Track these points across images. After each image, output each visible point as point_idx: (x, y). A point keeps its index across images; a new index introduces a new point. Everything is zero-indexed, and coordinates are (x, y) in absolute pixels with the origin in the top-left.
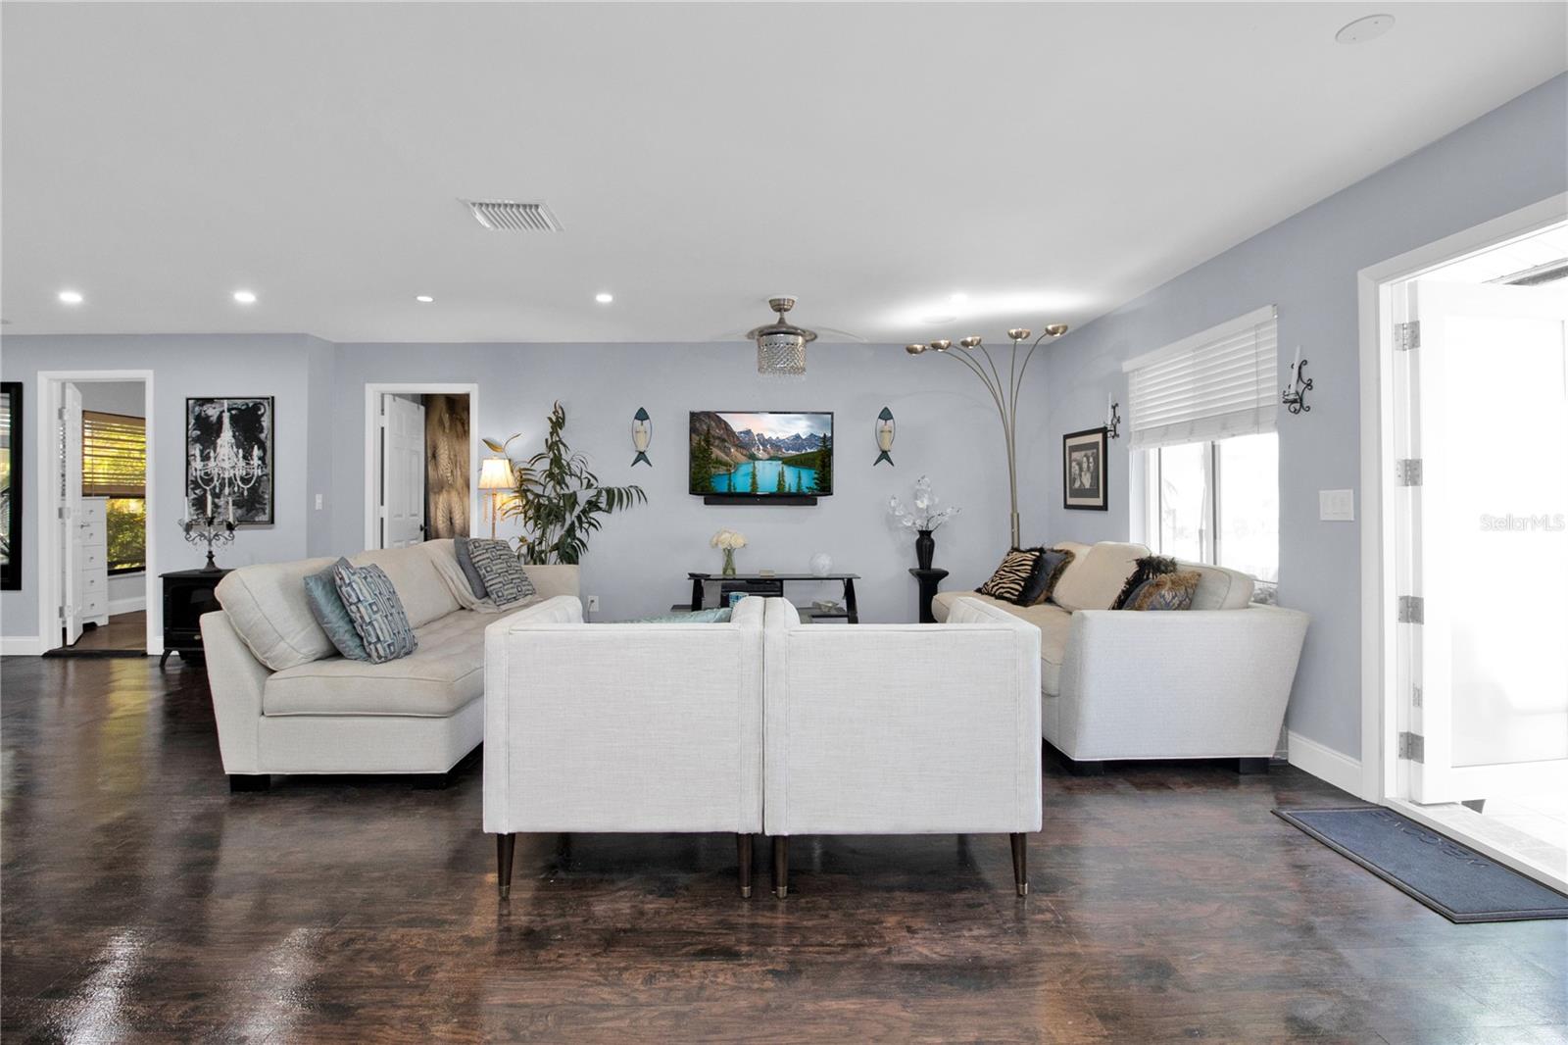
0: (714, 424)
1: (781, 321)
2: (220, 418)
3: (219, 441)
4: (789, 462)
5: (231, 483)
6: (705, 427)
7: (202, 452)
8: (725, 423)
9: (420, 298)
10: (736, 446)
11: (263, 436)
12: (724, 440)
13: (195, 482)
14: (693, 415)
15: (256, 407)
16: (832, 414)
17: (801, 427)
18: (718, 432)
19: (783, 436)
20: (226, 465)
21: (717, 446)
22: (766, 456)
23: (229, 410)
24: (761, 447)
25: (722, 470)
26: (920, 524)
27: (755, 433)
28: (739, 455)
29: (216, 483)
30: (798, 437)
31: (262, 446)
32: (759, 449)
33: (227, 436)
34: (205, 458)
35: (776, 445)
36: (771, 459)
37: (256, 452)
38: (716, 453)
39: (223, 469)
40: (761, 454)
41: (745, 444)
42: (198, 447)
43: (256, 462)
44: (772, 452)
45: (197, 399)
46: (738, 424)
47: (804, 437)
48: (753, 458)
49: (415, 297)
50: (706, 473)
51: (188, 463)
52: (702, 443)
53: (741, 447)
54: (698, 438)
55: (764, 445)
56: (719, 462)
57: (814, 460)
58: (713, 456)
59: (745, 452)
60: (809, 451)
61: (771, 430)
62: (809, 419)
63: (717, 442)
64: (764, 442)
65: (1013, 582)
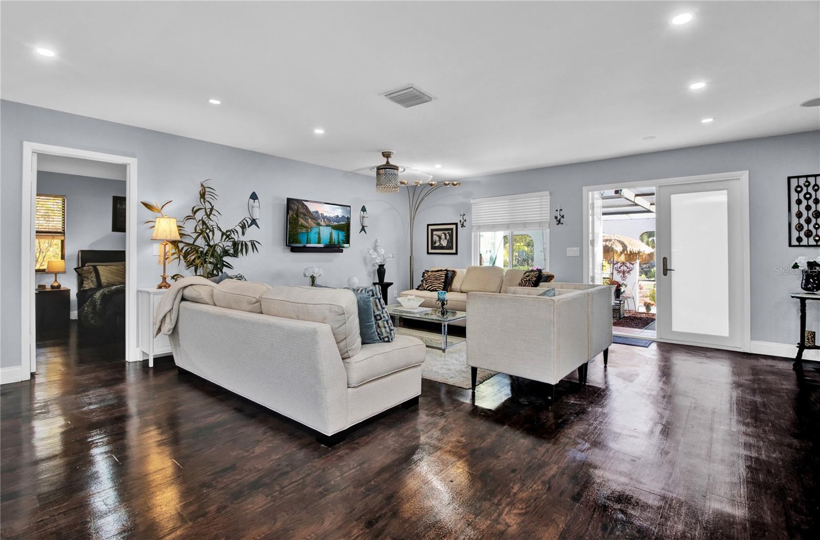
0: (300, 206)
4: (334, 228)
6: (296, 207)
8: (306, 207)
10: (311, 218)
12: (305, 215)
14: (289, 200)
16: (350, 207)
17: (338, 212)
18: (302, 210)
19: (332, 215)
21: (302, 218)
22: (325, 224)
24: (323, 220)
25: (304, 230)
27: (320, 213)
28: (312, 223)
30: (338, 216)
32: (321, 221)
35: (329, 219)
36: (327, 226)
38: (301, 221)
40: (322, 223)
41: (315, 217)
44: (327, 222)
46: (312, 208)
47: (340, 217)
48: (319, 225)
50: (296, 231)
52: (294, 215)
53: (314, 219)
54: (292, 213)
55: (324, 219)
56: (303, 226)
57: (344, 227)
58: (300, 223)
59: (315, 222)
60: (342, 223)
61: (327, 212)
62: (342, 209)
63: (302, 215)
64: (324, 218)
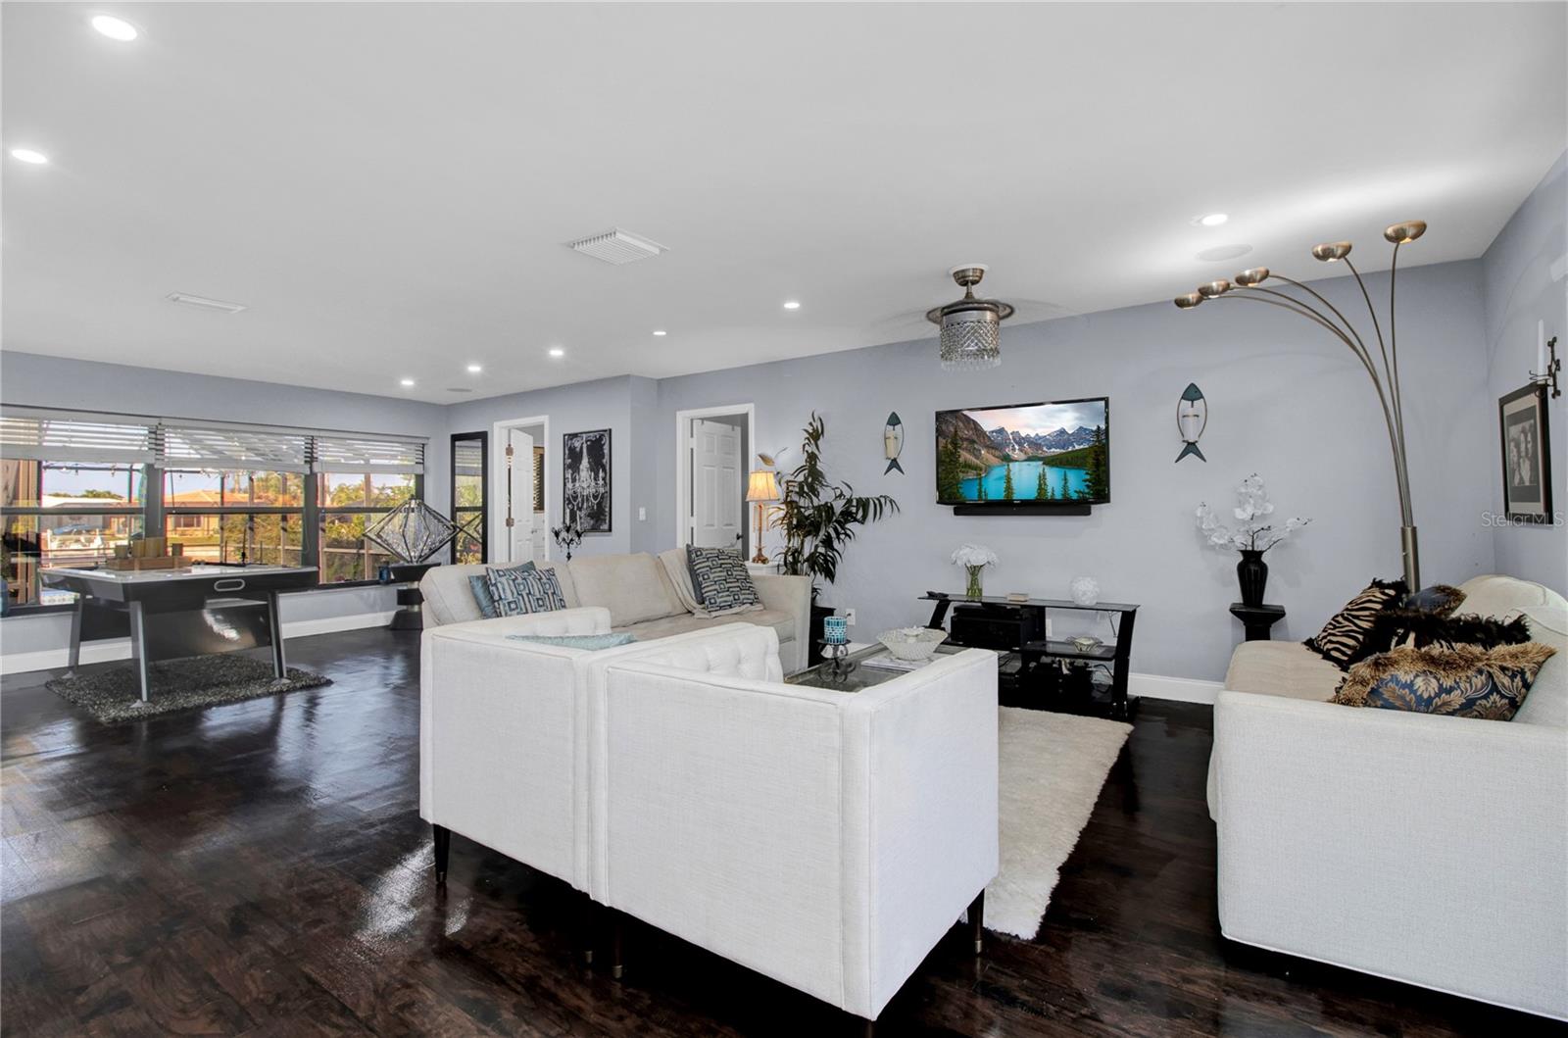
0: (961, 424)
1: (968, 295)
2: (582, 448)
3: (581, 467)
4: (1052, 462)
5: (588, 500)
6: (952, 429)
7: (572, 475)
8: (975, 423)
9: (656, 333)
10: (987, 447)
11: (604, 461)
12: (973, 442)
13: (568, 499)
14: (939, 415)
15: (601, 436)
16: (1106, 400)
17: (1067, 420)
18: (966, 433)
19: (1043, 432)
20: (585, 485)
21: (966, 449)
22: (1023, 456)
23: (586, 442)
24: (1017, 447)
25: (972, 475)
26: (1242, 541)
27: (1009, 432)
28: (990, 457)
29: (580, 499)
30: (1063, 432)
31: (604, 470)
32: (1014, 449)
33: (585, 462)
34: (574, 480)
35: (1035, 443)
36: (1029, 459)
37: (601, 474)
38: (965, 456)
39: (583, 488)
40: (1017, 454)
41: (998, 444)
42: (570, 471)
43: (601, 482)
44: (1030, 451)
45: (570, 435)
46: (988, 422)
47: (1070, 432)
48: (1007, 459)
49: (652, 333)
50: (954, 476)
51: (565, 485)
52: (949, 446)
53: (993, 448)
54: (944, 441)
55: (1019, 444)
56: (968, 466)
57: (1084, 458)
58: (961, 460)
59: (997, 453)
60: (1077, 447)
61: (1028, 426)
62: (1077, 410)
63: (965, 444)
64: (1020, 441)
65: (1346, 634)
